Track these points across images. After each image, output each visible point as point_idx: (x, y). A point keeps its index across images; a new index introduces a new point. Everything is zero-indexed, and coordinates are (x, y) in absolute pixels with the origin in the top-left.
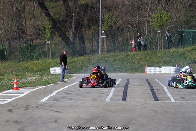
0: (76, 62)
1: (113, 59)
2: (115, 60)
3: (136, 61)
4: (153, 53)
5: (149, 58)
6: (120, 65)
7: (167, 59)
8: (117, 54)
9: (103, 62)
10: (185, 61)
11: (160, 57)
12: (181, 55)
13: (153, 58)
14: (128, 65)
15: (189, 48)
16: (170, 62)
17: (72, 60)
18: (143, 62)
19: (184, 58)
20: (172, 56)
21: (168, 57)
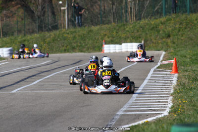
0: (28, 41)
1: (72, 36)
2: (75, 37)
3: (100, 37)
4: (120, 27)
5: (115, 33)
6: (80, 43)
7: (137, 34)
8: (78, 29)
9: (61, 40)
10: (157, 36)
11: (128, 31)
12: (153, 28)
13: (120, 33)
14: (90, 42)
15: (163, 19)
16: (140, 38)
17: (24, 39)
18: (108, 37)
19: (157, 31)
20: (143, 29)
21: (138, 31)
